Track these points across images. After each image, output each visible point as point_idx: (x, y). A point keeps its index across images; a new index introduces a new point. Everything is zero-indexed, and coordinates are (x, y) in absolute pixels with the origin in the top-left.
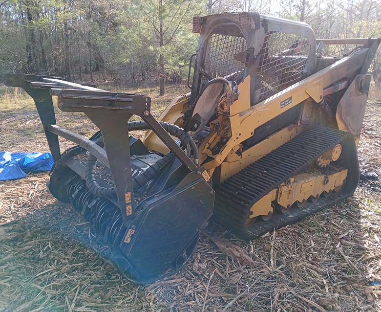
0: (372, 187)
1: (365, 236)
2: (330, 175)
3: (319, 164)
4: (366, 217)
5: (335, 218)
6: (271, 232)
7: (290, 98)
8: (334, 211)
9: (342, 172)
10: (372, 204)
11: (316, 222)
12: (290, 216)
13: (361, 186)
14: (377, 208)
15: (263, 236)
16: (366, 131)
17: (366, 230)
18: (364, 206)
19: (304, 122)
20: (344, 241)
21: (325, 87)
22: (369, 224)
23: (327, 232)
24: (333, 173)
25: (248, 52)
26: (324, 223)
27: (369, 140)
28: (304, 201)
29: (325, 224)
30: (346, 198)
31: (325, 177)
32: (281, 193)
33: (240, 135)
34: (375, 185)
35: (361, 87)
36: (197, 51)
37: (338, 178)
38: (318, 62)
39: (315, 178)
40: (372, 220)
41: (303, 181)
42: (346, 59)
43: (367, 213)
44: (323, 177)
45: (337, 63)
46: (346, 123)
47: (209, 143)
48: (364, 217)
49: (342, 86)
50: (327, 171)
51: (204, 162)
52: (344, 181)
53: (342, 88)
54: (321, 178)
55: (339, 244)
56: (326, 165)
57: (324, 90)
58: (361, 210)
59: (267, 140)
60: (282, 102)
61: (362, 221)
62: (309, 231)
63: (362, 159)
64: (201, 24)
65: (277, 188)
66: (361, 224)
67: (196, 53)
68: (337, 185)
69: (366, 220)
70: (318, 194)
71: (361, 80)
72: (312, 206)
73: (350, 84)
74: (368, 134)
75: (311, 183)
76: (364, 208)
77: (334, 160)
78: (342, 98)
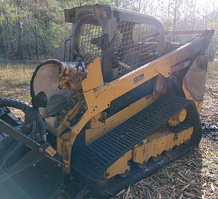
0: (213, 138)
1: (204, 185)
2: (179, 132)
3: (170, 125)
4: (206, 166)
5: (182, 169)
6: (126, 189)
7: (142, 75)
8: (182, 162)
9: (188, 129)
10: (212, 153)
11: (166, 174)
12: (147, 170)
13: (205, 137)
14: (215, 157)
15: (118, 195)
16: (213, 93)
17: (205, 179)
18: (205, 156)
19: (158, 92)
20: (186, 193)
21: (172, 65)
22: (208, 173)
23: (174, 184)
24: (181, 131)
25: (102, 38)
26: (173, 174)
27: (214, 99)
28: (158, 155)
29: (174, 176)
30: (193, 149)
31: (175, 135)
32: (136, 153)
33: (96, 107)
34: (215, 135)
35: (201, 65)
36: (70, 37)
37: (186, 134)
38: (167, 46)
39: (166, 136)
40: (210, 169)
41: (156, 141)
42: (188, 44)
43: (207, 162)
44: (173, 135)
45: (182, 47)
46: (191, 91)
47: (68, 116)
48: (204, 166)
49: (186, 64)
50: (176, 129)
51: (63, 133)
52: (191, 136)
53: (186, 66)
54: (171, 136)
55: (182, 196)
56: (176, 125)
57: (171, 68)
58: (203, 159)
59: (128, 107)
60: (135, 78)
61: (203, 170)
62: (160, 184)
63: (208, 115)
64: (71, 15)
65: (133, 149)
66: (202, 174)
67: (69, 38)
68: (185, 139)
69: (206, 169)
70: (170, 149)
71: (201, 59)
72: (165, 159)
73: (193, 62)
74: (214, 95)
75: (163, 141)
76: (205, 157)
77: (181, 121)
78: (187, 73)
